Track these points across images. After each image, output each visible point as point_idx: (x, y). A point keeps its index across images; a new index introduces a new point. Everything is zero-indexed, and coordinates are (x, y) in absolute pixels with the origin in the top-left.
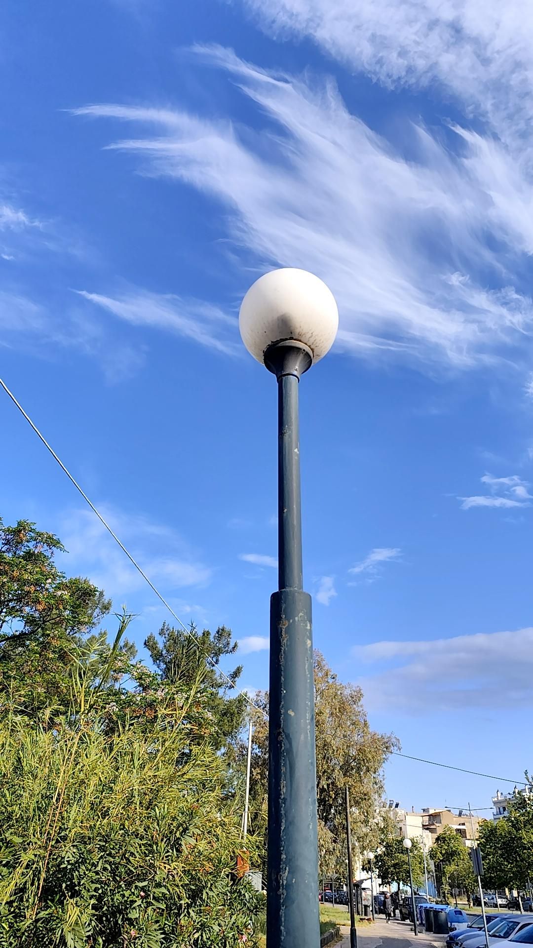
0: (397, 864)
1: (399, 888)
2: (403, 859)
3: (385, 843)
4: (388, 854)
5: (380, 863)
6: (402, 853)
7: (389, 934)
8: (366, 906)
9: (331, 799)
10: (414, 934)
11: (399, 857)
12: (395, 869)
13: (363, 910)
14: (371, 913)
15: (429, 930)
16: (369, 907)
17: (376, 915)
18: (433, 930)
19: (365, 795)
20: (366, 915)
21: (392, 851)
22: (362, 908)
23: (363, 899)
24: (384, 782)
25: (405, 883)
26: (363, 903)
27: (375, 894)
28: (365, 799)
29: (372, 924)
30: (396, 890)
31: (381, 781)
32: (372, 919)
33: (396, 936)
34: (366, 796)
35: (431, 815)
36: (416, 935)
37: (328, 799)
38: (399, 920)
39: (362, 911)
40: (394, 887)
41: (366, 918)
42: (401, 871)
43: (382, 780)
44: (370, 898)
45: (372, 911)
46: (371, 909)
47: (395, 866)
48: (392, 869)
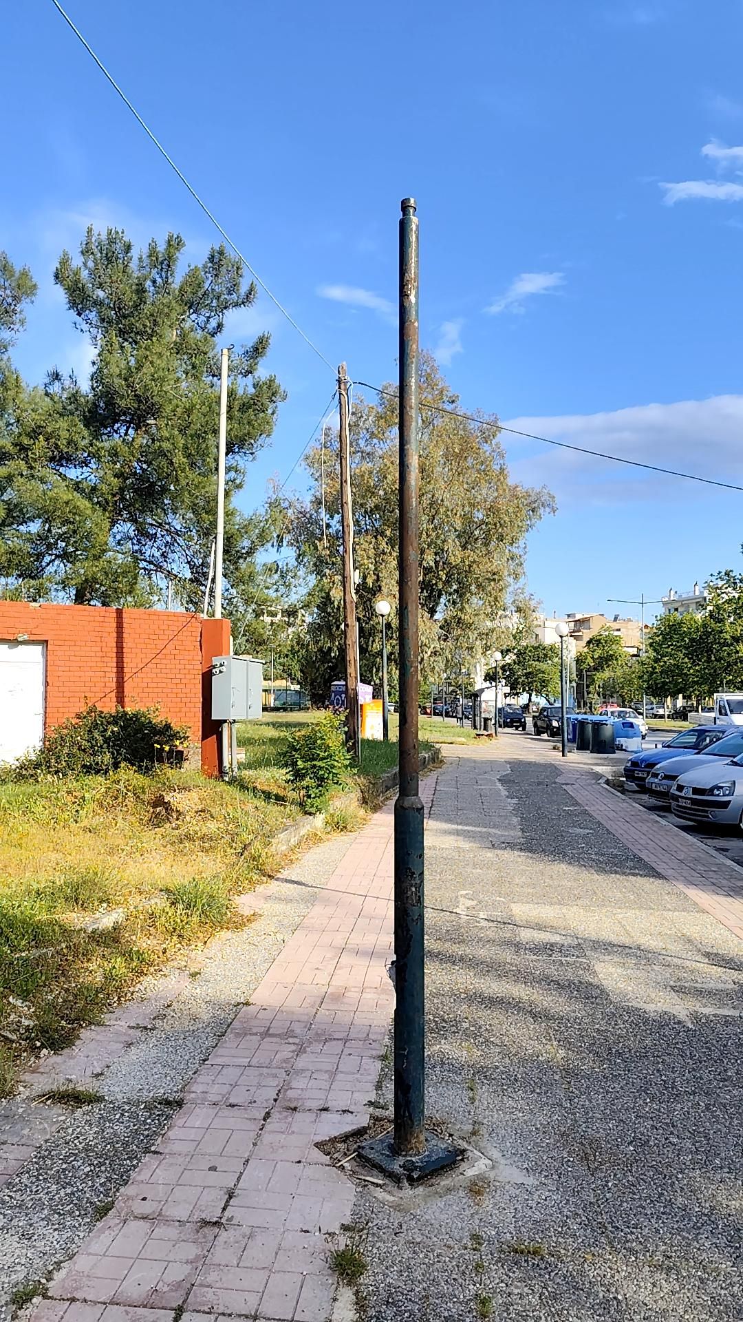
0: (530, 673)
1: (530, 700)
2: (538, 667)
3: (516, 650)
4: (520, 662)
5: (508, 673)
6: (538, 660)
7: (521, 755)
8: (486, 720)
9: (441, 583)
10: (561, 754)
11: (534, 665)
12: (527, 678)
13: (482, 724)
14: (493, 727)
15: (582, 747)
16: (491, 719)
17: (499, 730)
18: (591, 748)
19: (494, 574)
20: (485, 729)
21: (525, 659)
22: (480, 722)
23: (482, 710)
24: (525, 557)
25: (539, 692)
26: (483, 716)
27: (499, 706)
28: (494, 580)
29: (494, 741)
30: (527, 702)
31: (520, 556)
32: (494, 735)
33: (531, 757)
34: (495, 577)
35: (578, 620)
36: (563, 756)
37: (436, 583)
38: (531, 735)
39: (480, 725)
40: (523, 699)
41: (486, 733)
42: (535, 681)
43: (522, 553)
44: (493, 710)
45: (495, 724)
46: (493, 722)
47: (527, 675)
48: (523, 678)
